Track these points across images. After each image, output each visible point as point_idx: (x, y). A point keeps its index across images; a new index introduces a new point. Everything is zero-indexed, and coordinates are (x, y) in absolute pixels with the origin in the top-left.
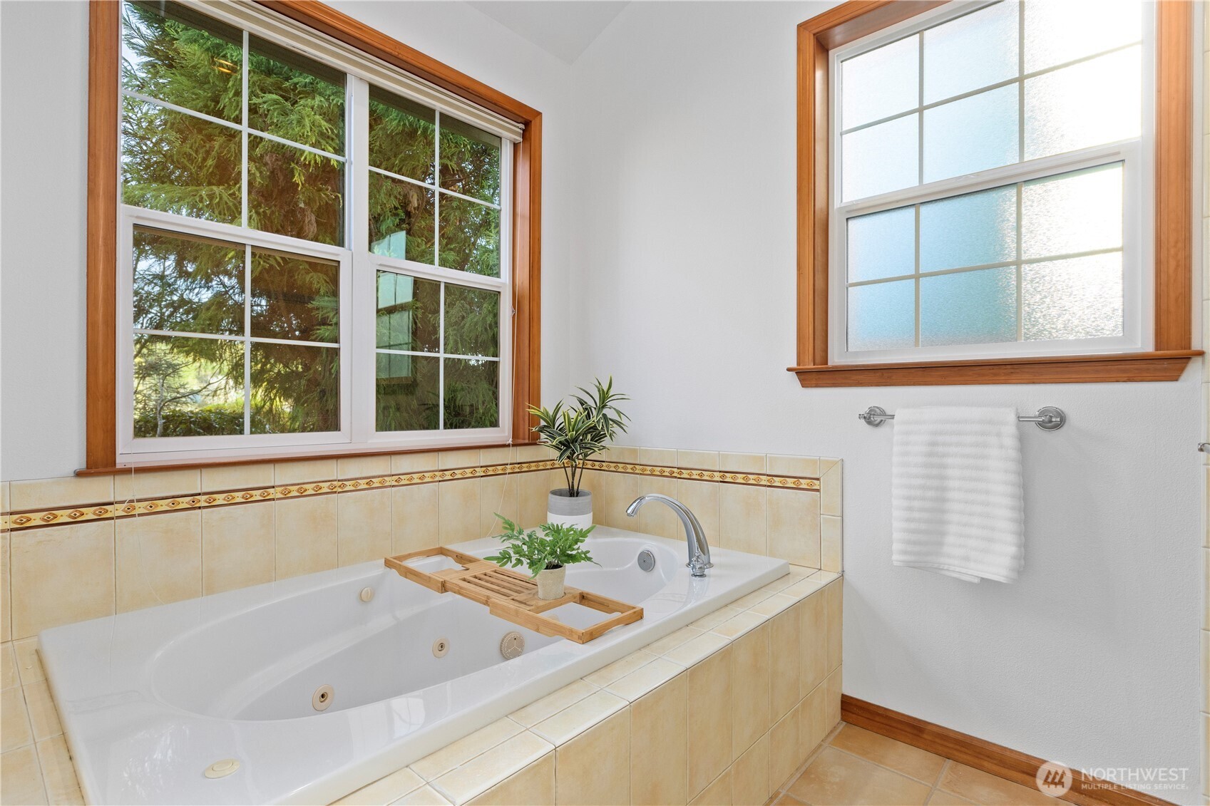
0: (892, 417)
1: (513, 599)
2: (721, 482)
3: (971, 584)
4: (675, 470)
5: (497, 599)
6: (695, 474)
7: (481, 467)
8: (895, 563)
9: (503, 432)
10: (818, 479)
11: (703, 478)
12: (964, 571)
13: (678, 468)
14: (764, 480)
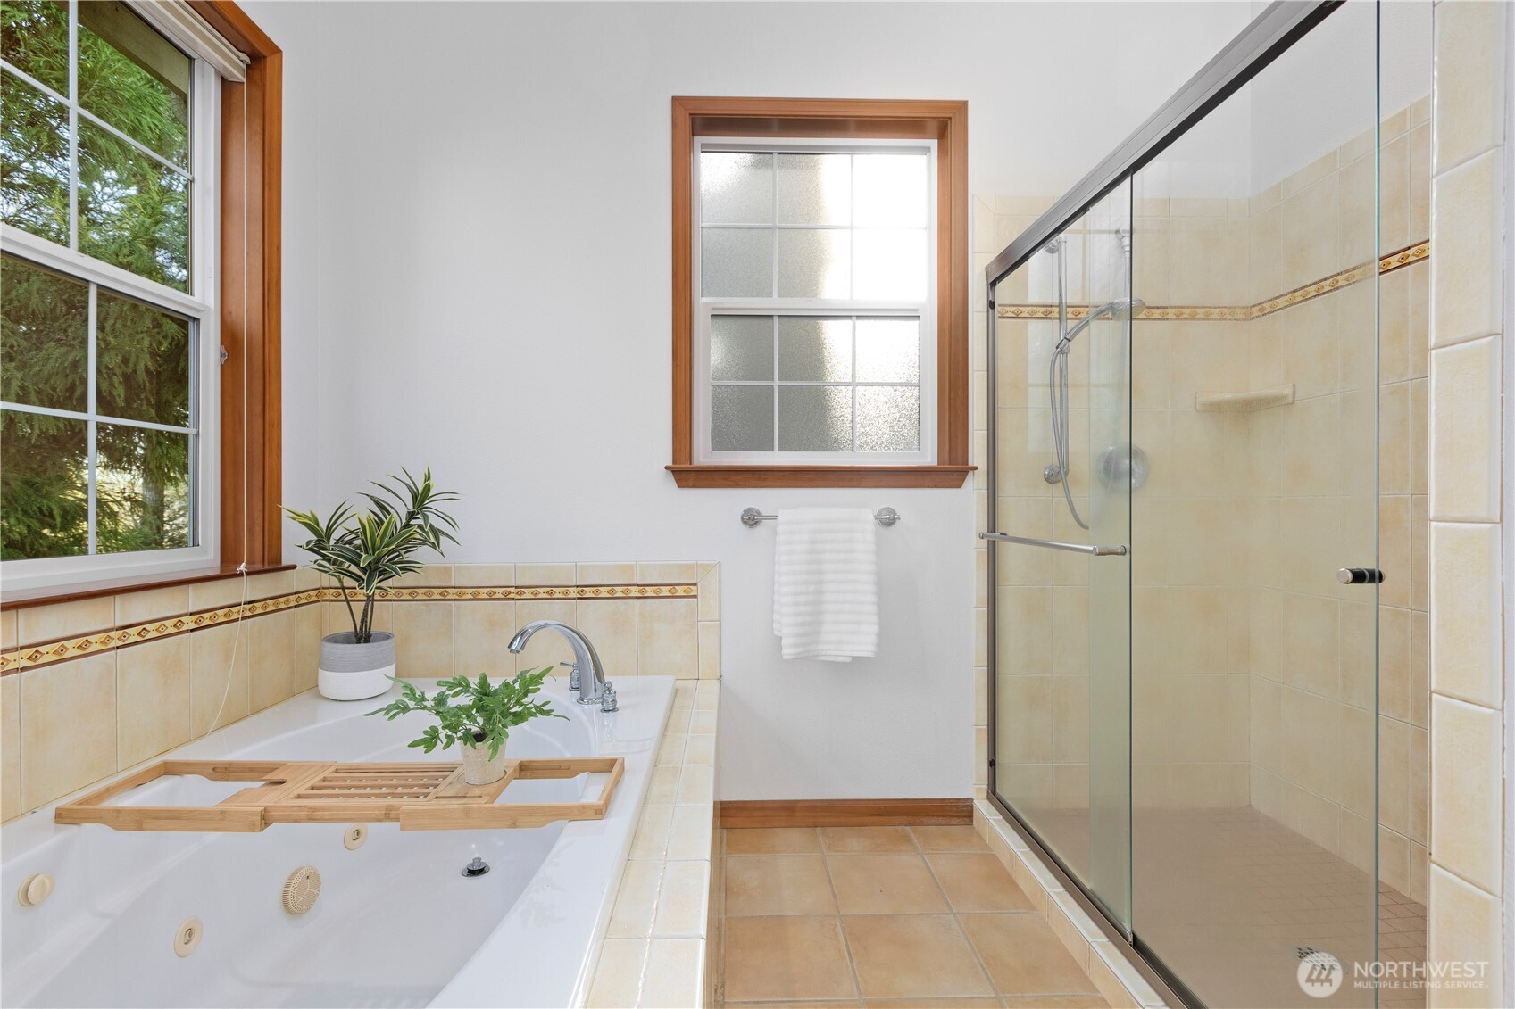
0: (774, 517)
1: (436, 798)
2: (579, 598)
3: (844, 663)
4: (512, 590)
5: (407, 804)
6: (542, 593)
7: (191, 614)
8: (785, 657)
9: (206, 556)
10: (695, 585)
11: (553, 597)
12: (840, 653)
13: (516, 587)
14: (634, 591)
